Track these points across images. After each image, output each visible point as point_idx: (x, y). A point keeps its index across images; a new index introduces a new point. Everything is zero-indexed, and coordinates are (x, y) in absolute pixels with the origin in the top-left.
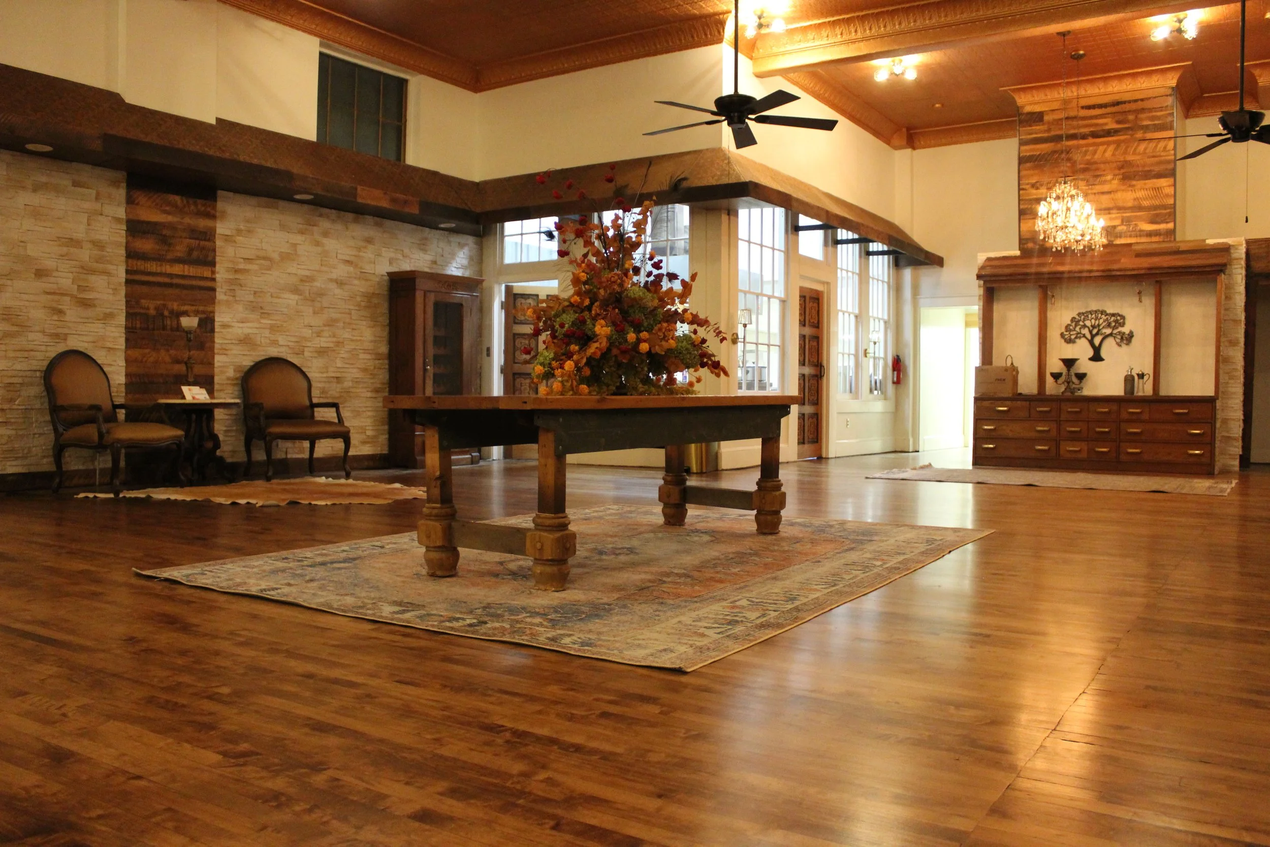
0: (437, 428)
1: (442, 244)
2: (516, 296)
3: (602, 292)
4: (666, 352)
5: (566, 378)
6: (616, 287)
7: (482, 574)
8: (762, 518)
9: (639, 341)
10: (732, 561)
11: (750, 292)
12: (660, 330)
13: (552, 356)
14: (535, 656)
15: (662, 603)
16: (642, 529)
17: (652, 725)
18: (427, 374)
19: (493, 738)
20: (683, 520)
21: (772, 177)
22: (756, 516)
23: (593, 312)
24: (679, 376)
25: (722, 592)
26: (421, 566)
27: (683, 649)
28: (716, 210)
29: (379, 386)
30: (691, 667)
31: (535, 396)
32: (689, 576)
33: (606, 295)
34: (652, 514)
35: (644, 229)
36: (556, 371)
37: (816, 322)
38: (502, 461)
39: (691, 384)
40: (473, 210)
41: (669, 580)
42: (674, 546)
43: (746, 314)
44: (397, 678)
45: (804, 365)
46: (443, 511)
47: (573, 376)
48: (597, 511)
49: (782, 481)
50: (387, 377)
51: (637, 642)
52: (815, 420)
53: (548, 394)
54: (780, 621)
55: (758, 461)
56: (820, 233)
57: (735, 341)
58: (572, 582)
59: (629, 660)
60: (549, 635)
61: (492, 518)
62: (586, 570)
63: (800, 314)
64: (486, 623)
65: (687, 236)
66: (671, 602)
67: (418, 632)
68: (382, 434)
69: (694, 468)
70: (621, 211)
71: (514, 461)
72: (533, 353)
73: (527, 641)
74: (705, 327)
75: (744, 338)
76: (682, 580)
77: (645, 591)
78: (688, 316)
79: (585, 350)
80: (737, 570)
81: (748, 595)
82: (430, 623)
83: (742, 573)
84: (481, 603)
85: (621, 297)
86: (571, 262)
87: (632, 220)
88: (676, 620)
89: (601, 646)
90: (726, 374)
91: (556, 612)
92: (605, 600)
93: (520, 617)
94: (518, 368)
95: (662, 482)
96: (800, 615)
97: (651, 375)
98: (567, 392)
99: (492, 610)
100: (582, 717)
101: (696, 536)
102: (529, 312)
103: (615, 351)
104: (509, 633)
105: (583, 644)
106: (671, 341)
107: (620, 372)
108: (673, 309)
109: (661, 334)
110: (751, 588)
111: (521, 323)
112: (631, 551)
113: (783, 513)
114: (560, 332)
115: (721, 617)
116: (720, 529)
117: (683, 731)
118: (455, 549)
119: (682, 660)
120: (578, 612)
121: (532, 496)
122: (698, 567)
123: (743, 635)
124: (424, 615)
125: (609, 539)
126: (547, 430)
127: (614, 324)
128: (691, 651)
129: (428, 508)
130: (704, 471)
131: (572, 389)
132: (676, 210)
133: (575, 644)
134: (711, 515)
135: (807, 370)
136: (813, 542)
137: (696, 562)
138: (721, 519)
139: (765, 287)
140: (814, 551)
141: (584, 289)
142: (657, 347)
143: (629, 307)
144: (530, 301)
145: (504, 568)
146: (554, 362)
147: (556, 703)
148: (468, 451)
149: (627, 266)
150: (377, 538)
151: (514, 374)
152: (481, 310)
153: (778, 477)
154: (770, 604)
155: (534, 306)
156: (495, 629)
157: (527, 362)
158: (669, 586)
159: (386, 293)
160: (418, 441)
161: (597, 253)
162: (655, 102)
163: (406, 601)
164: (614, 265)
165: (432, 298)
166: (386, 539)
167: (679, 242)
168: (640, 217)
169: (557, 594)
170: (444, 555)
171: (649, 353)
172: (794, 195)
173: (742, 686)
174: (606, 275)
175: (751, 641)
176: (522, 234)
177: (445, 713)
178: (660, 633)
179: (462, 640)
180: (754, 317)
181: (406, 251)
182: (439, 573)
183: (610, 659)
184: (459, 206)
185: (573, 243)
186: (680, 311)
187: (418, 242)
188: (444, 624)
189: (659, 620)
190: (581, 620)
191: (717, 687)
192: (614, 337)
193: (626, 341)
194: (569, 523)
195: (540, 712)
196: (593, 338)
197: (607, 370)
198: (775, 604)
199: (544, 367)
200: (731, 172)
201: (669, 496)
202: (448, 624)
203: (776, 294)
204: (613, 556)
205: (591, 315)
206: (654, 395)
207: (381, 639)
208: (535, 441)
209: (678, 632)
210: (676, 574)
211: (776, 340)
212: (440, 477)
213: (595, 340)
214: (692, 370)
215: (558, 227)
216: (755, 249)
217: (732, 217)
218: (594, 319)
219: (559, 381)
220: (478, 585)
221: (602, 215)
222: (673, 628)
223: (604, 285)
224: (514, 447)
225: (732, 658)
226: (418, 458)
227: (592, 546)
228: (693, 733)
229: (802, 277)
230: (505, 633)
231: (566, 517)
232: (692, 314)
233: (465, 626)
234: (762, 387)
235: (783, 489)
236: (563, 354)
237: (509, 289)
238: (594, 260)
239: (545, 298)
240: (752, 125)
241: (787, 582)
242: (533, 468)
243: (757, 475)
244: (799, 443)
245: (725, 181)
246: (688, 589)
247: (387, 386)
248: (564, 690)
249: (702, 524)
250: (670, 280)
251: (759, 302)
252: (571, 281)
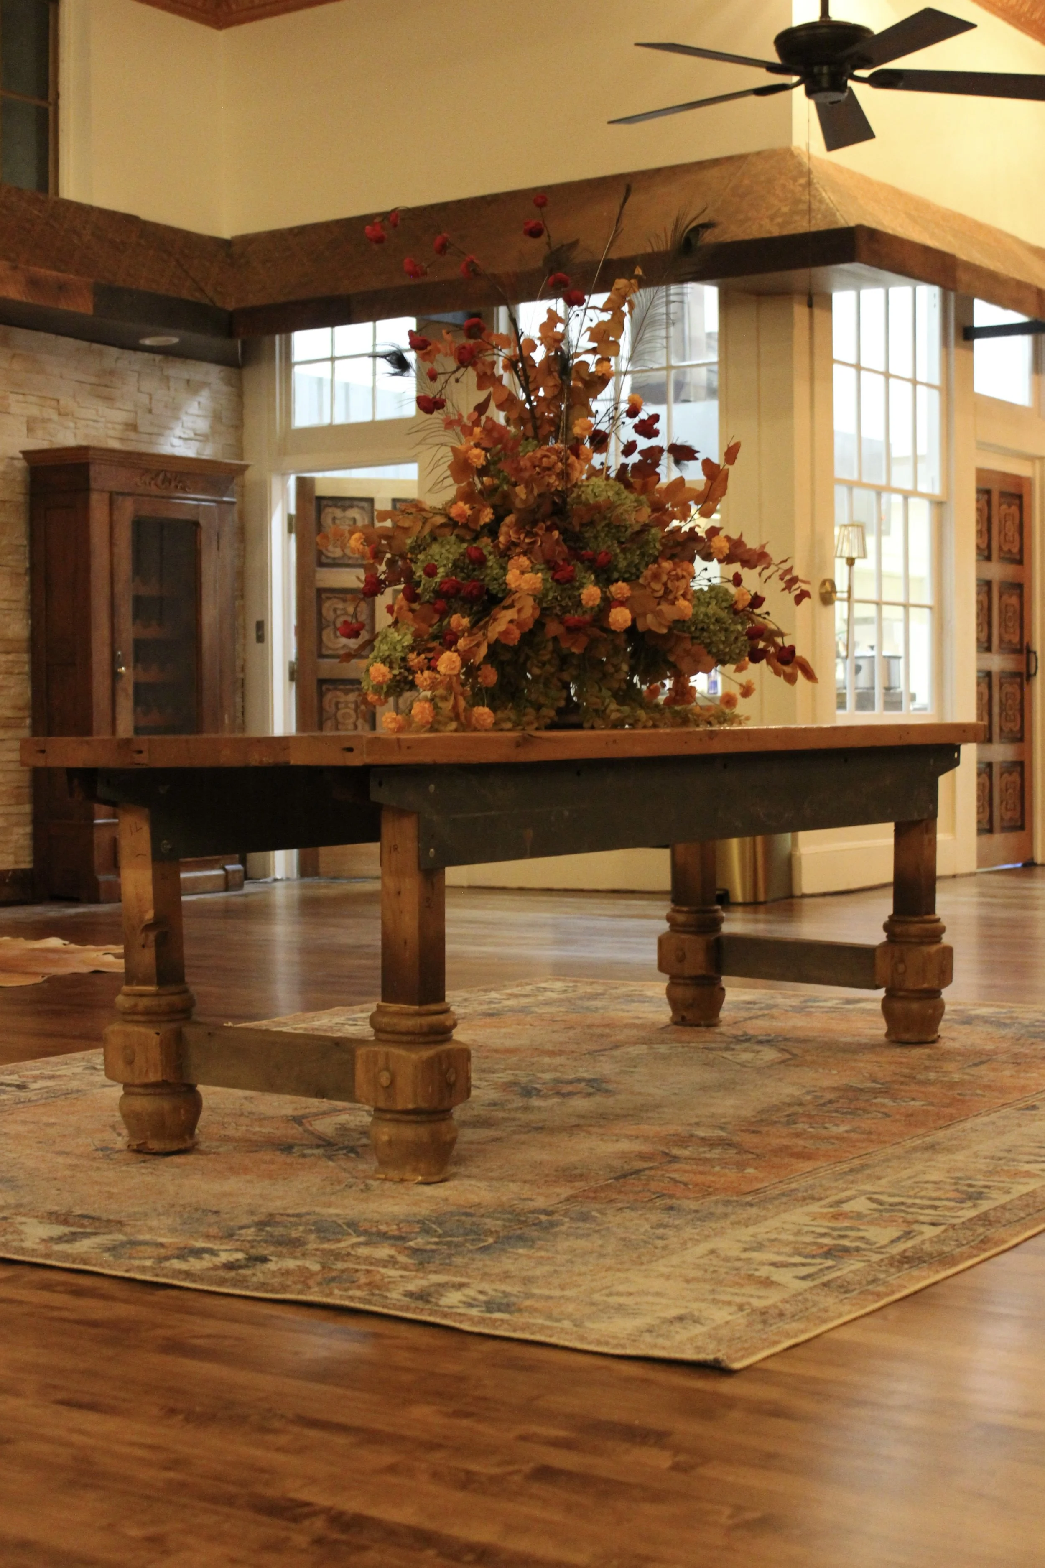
0: (146, 811)
1: (150, 384)
2: (323, 503)
3: (521, 491)
4: (670, 629)
5: (440, 691)
6: (553, 480)
7: (252, 1145)
8: (898, 1006)
9: (608, 603)
10: (831, 1107)
11: (860, 484)
12: (656, 577)
13: (408, 640)
14: (376, 1335)
15: (671, 1208)
16: (621, 1037)
17: (657, 1497)
18: (120, 685)
19: (283, 1534)
20: (716, 1014)
21: (909, 215)
22: (885, 1002)
23: (502, 539)
24: (700, 682)
25: (810, 1181)
26: (113, 1127)
27: (721, 1315)
28: (784, 294)
29: (9, 713)
30: (743, 1357)
31: (370, 735)
32: (731, 1145)
33: (531, 499)
34: (643, 999)
35: (616, 344)
36: (418, 675)
37: (1015, 550)
38: (296, 883)
39: (729, 700)
40: (219, 304)
41: (686, 1153)
42: (697, 1075)
43: (853, 533)
44: (61, 1395)
45: (989, 649)
46: (164, 1001)
47: (459, 688)
48: (516, 996)
49: (944, 922)
50: (29, 693)
51: (614, 1300)
52: (1016, 777)
53: (400, 729)
54: (946, 1249)
55: (888, 876)
56: (1023, 343)
57: (827, 598)
58: (460, 1161)
59: (599, 1343)
60: (412, 1287)
61: (277, 1015)
62: (492, 1133)
63: (979, 533)
64: (264, 1260)
65: (714, 357)
66: (693, 1205)
67: (105, 1284)
68: (17, 824)
69: (738, 894)
70: (561, 302)
71: (322, 881)
72: (364, 635)
73: (361, 1300)
74: (759, 569)
75: (850, 591)
76: (715, 1153)
77: (631, 1180)
78: (720, 543)
79: (485, 627)
80: (842, 1128)
81: (868, 1187)
82: (136, 1263)
83: (854, 1136)
84: (252, 1213)
85: (564, 502)
86: (449, 424)
87: (587, 324)
88: (703, 1248)
89: (532, 1310)
90: (810, 675)
91: (426, 1231)
92: (540, 1202)
93: (342, 1245)
94: (328, 667)
95: (665, 926)
96: (991, 1232)
97: (636, 679)
98: (446, 724)
99: (278, 1231)
100: (493, 1479)
101: (745, 1050)
102: (355, 542)
103: (553, 628)
104: (319, 1284)
105: (490, 1306)
106: (682, 603)
107: (566, 676)
108: (686, 529)
109: (658, 587)
110: (878, 1171)
111: (335, 564)
112: (596, 1086)
113: (947, 994)
114: (426, 586)
115: (808, 1239)
116: (800, 1034)
117: (727, 1511)
118: (191, 1089)
119: (720, 1341)
120: (476, 1233)
121: (368, 962)
122: (751, 1123)
123: (860, 1283)
124: (123, 1244)
125: (547, 1060)
126: (401, 813)
127: (551, 565)
128: (740, 1319)
129: (127, 995)
130: (761, 898)
131: (457, 717)
132: (688, 299)
133: (470, 1305)
134: (780, 1000)
135: (997, 662)
136: (1018, 1061)
137: (748, 1112)
138: (800, 1010)
139: (895, 469)
140: (1022, 1082)
141: (479, 486)
142: (650, 617)
143: (582, 525)
144: (354, 513)
145: (306, 1131)
146: (412, 656)
147: (433, 1446)
148: (217, 861)
149: (577, 430)
150: (10, 1066)
151: (321, 682)
152: (241, 533)
153: (933, 911)
154: (922, 1207)
155: (365, 526)
156: (287, 1273)
157: (349, 656)
158: (688, 1167)
159: (21, 498)
160: (101, 839)
161: (508, 403)
162: (637, 44)
163: (78, 1211)
164: (547, 428)
165: (127, 509)
166: (31, 1068)
167: (694, 370)
168: (607, 316)
169: (428, 1190)
170: (165, 1104)
171: (632, 631)
172: (962, 255)
173: (863, 1403)
174: (530, 453)
175: (879, 1296)
176: (332, 359)
177: (171, 1475)
178: (668, 1277)
179: (209, 1301)
180: (871, 541)
181: (66, 402)
182: (154, 1145)
183: (553, 1340)
184: (185, 295)
185: (452, 379)
186: (701, 532)
187: (93, 379)
188: (167, 1264)
189: (665, 1248)
190: (484, 1249)
191: (805, 1405)
192: (551, 595)
193: (579, 603)
194: (455, 1025)
195: (392, 1469)
196: (502, 600)
197: (537, 671)
198: (935, 1207)
199: (391, 668)
200: (815, 205)
201: (681, 959)
202: (177, 1264)
203: (923, 488)
204: (556, 1100)
205: (496, 546)
206: (645, 727)
207: (21, 1303)
208: (374, 836)
209: (708, 1276)
210: (703, 1139)
211: (923, 594)
212: (154, 924)
213: (507, 602)
214: (730, 668)
215: (418, 342)
216: (873, 384)
217: (817, 312)
218: (505, 555)
219: (426, 699)
220: (246, 1170)
221: (516, 311)
222: (697, 1267)
223: (526, 475)
224: (323, 851)
225: (835, 1335)
226: (102, 878)
227: (505, 1077)
228: (750, 1515)
229: (984, 446)
230: (311, 1282)
231: (446, 1011)
232: (728, 538)
233: (215, 1268)
234: (893, 702)
235: (946, 939)
236: (434, 637)
237: (304, 487)
238: (500, 417)
239: (388, 507)
240: (863, 93)
241: (960, 1157)
242: (369, 898)
243: (885, 907)
244: (980, 831)
245: (801, 226)
246: (732, 1174)
247: (27, 713)
248: (448, 1415)
249: (759, 1023)
250: (677, 462)
251: (884, 507)
252: (450, 467)
